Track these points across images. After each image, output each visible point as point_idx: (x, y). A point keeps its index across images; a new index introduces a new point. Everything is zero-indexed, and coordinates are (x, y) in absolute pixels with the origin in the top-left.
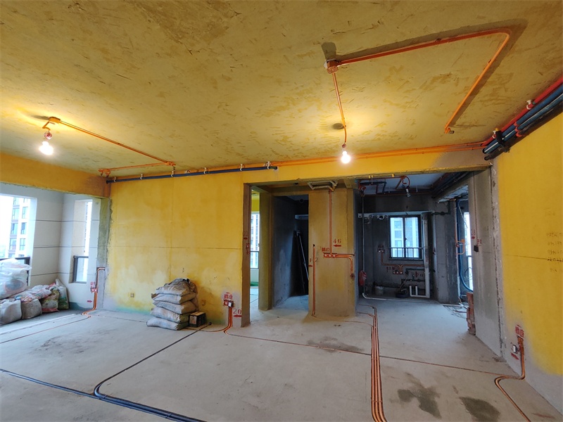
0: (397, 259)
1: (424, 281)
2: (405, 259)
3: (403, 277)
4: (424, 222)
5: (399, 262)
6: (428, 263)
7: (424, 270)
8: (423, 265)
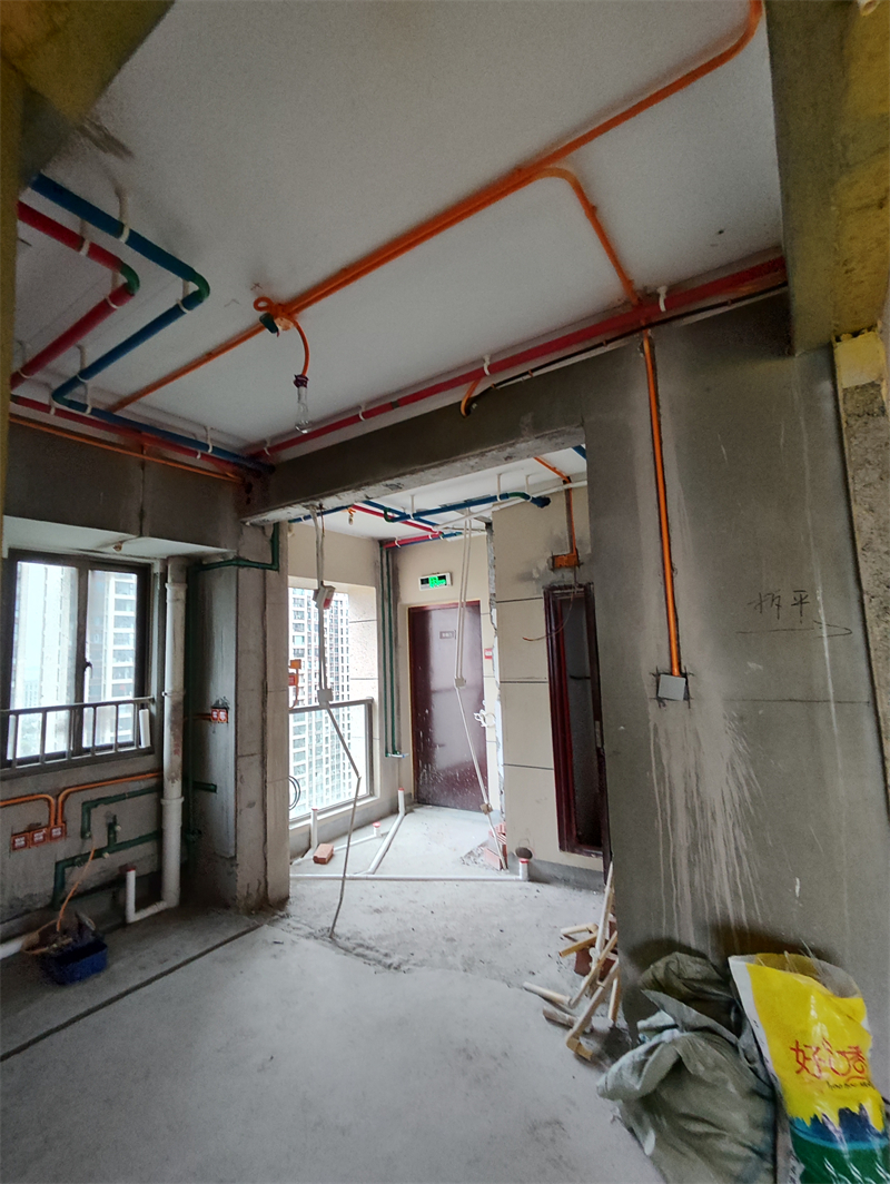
0: (43, 765)
1: (158, 835)
2: (79, 756)
3: (63, 850)
4: (174, 593)
5: (48, 781)
6: (179, 759)
7: (159, 790)
8: (158, 770)
